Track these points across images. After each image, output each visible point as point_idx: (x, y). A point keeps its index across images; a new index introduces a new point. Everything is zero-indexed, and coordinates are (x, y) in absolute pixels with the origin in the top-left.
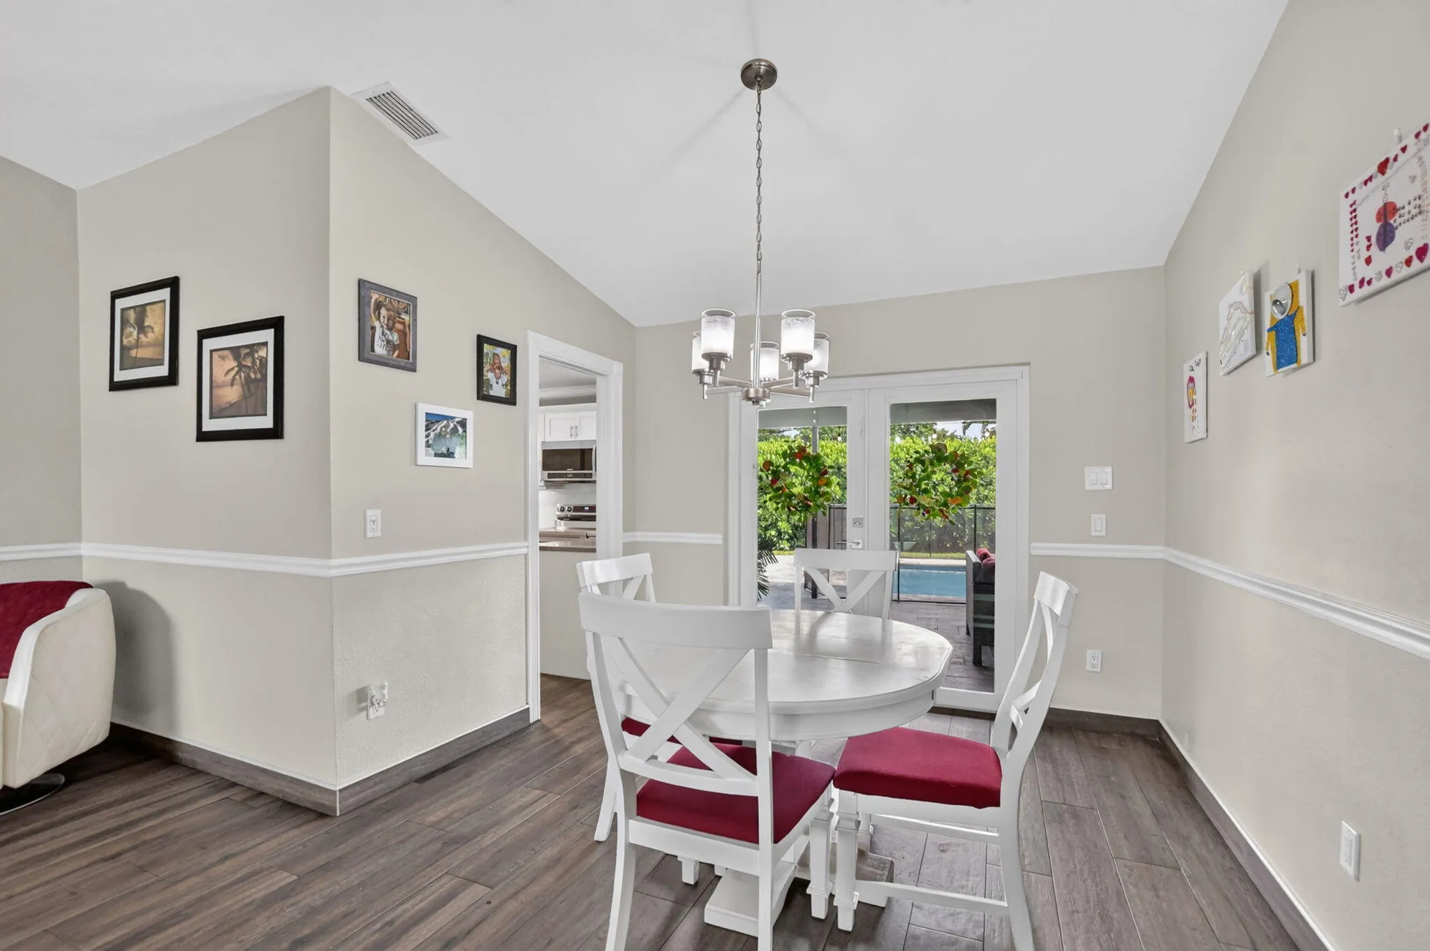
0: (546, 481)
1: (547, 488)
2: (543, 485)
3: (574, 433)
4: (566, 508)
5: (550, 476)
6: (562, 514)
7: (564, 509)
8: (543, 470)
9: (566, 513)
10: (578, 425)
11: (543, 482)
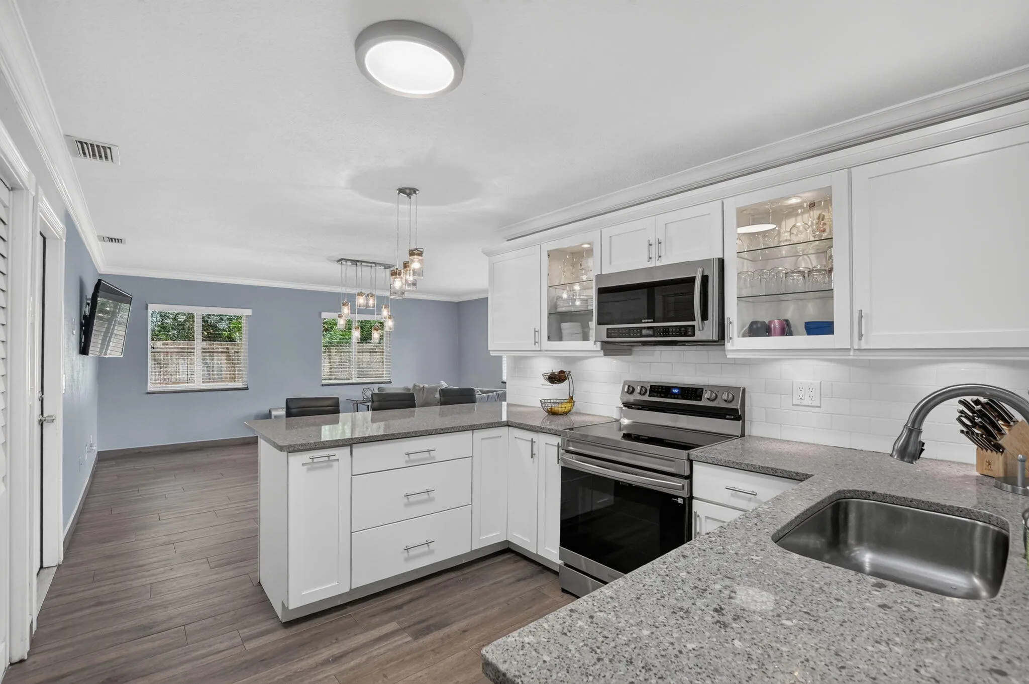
0: (603, 342)
1: (605, 355)
2: (599, 349)
3: (654, 254)
4: (638, 389)
5: (609, 334)
6: (631, 398)
7: (634, 389)
8: (598, 324)
9: (636, 397)
10: (662, 239)
11: (599, 344)
